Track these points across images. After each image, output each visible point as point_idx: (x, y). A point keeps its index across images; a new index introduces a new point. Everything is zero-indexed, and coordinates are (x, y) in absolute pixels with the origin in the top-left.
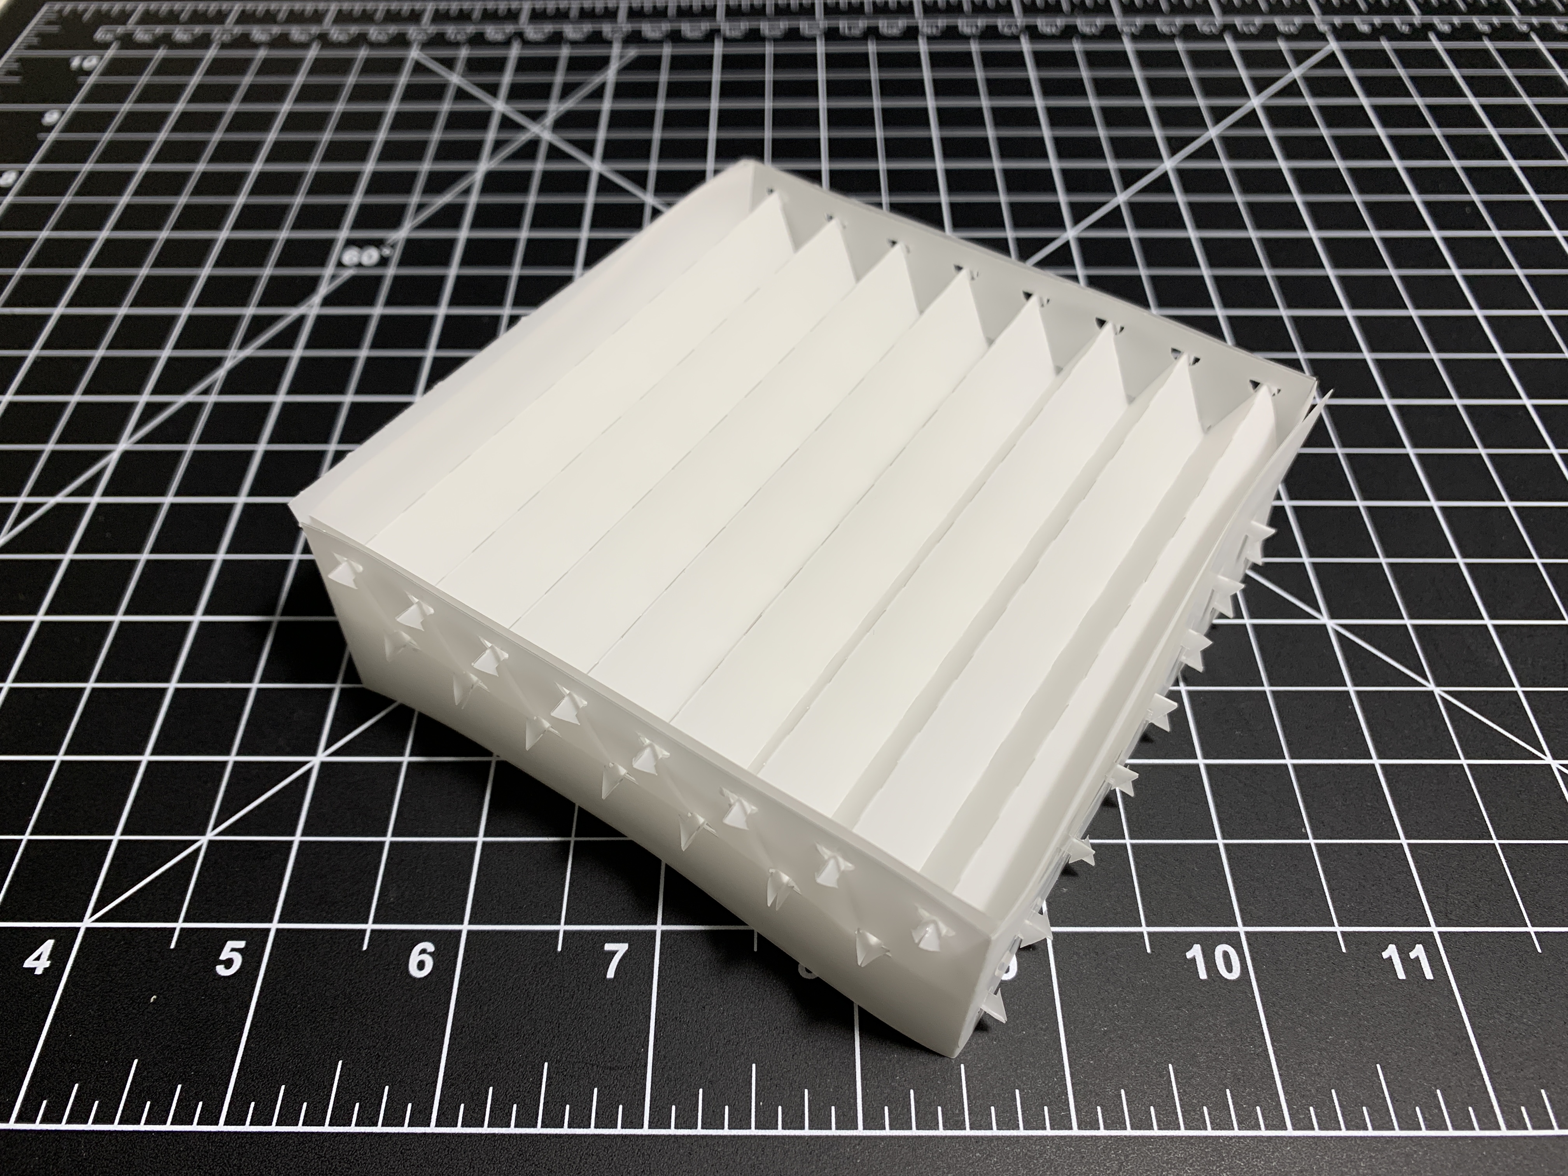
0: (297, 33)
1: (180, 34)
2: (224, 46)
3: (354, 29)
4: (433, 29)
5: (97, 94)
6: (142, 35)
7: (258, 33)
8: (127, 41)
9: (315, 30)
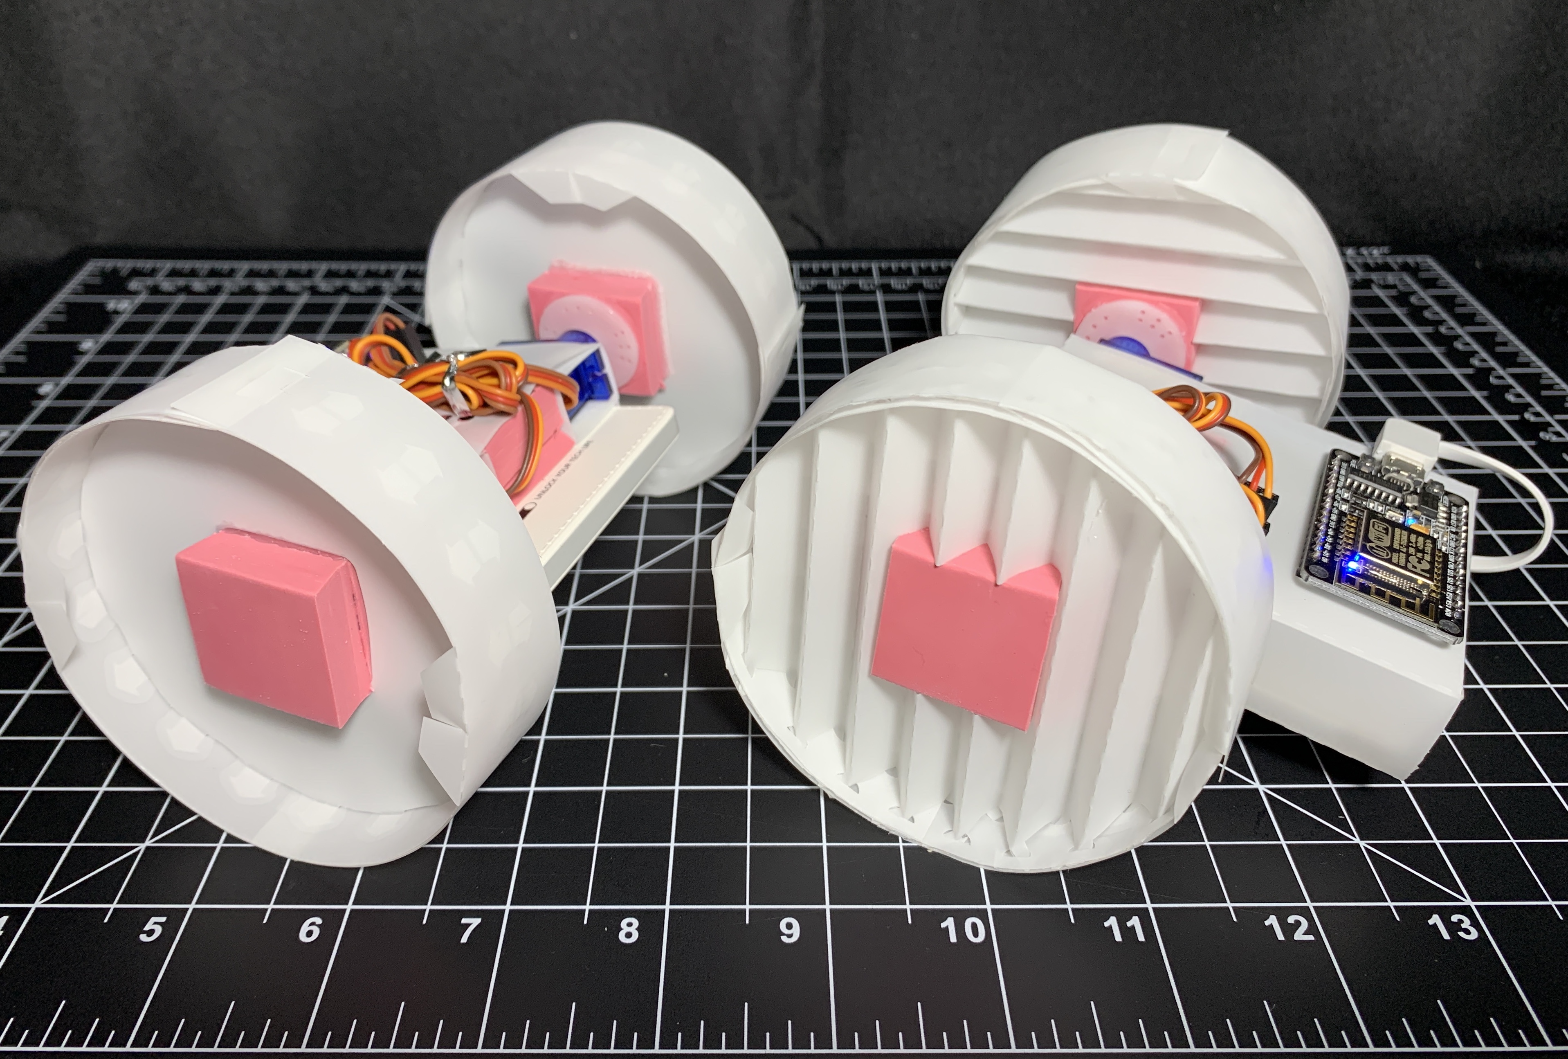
0: (291, 285)
1: (198, 285)
2: (233, 294)
3: (339, 283)
4: (403, 284)
5: (126, 328)
6: (167, 285)
7: (260, 285)
8: (155, 290)
9: (307, 282)
